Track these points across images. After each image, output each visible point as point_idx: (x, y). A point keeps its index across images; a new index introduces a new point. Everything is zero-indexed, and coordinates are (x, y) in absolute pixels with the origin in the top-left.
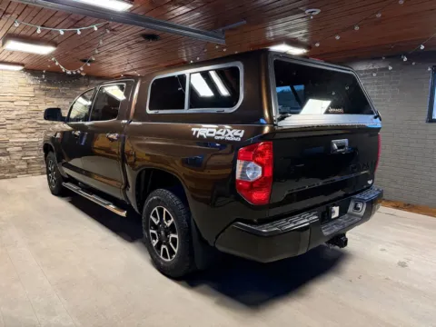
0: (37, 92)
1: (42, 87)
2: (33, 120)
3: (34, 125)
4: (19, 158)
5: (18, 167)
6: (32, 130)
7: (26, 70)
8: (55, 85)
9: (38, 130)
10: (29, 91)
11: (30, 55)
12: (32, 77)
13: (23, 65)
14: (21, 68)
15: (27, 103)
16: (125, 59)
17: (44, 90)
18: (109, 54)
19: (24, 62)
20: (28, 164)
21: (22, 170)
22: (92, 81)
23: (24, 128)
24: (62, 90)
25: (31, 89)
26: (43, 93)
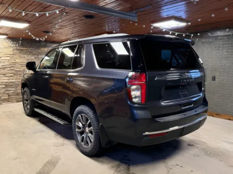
0: (15, 51)
1: (18, 48)
2: (12, 68)
3: (13, 72)
4: (3, 92)
5: (2, 98)
6: (12, 75)
7: (9, 38)
8: (26, 47)
9: (15, 74)
10: (10, 51)
11: (12, 29)
12: (12, 42)
13: (7, 35)
14: (6, 37)
15: (9, 58)
16: (71, 30)
17: (19, 50)
18: (61, 27)
19: (8, 33)
20: (9, 96)
21: (5, 100)
22: (48, 44)
23: (7, 73)
24: (30, 49)
25: (12, 49)
26: (19, 52)
